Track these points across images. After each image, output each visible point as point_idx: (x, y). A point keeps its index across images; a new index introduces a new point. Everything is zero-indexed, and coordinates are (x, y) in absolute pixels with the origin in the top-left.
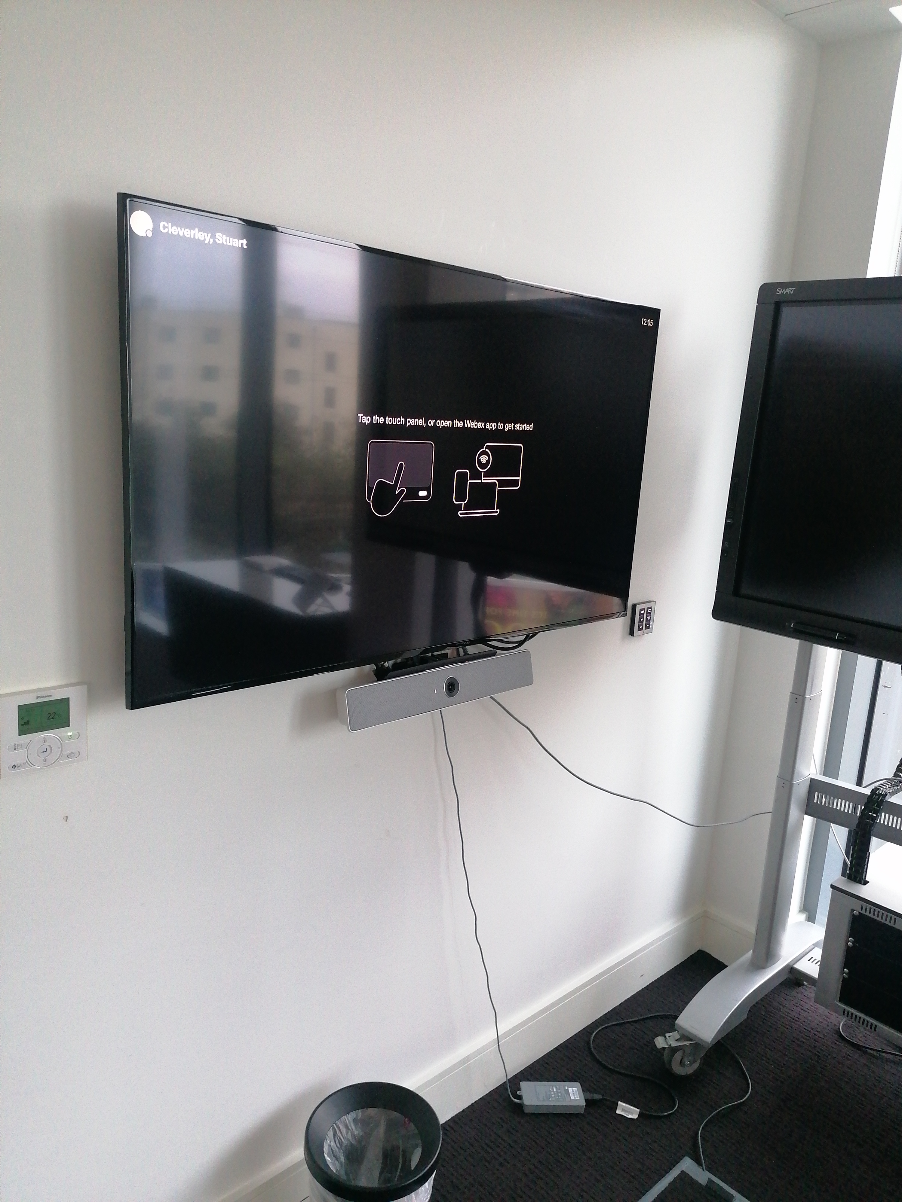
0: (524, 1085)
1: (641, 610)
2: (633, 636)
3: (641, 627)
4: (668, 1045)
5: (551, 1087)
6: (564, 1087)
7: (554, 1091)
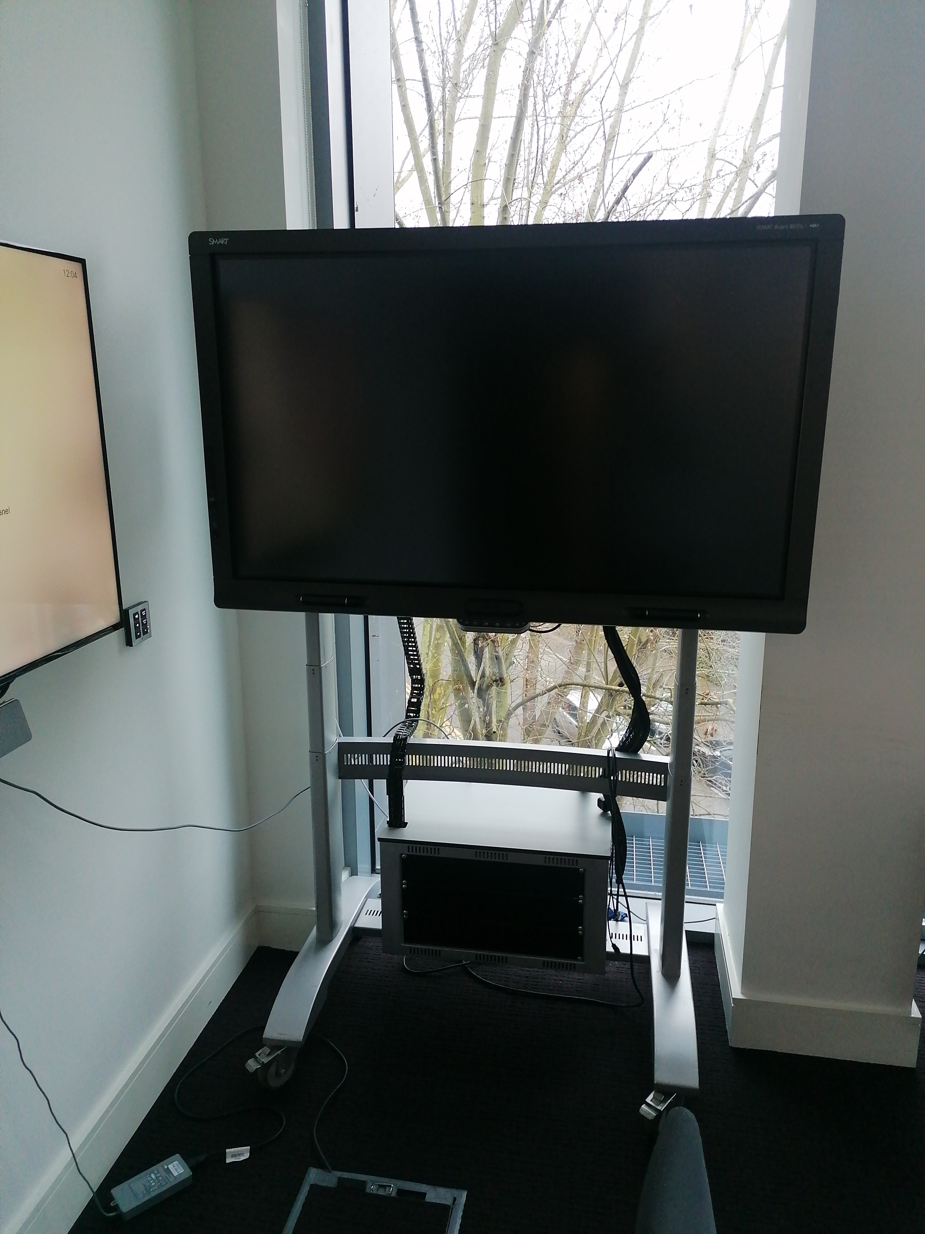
0: (116, 1192)
1: (134, 615)
2: (132, 646)
3: (138, 634)
4: (260, 1064)
5: (148, 1176)
6: (163, 1167)
7: (152, 1179)
